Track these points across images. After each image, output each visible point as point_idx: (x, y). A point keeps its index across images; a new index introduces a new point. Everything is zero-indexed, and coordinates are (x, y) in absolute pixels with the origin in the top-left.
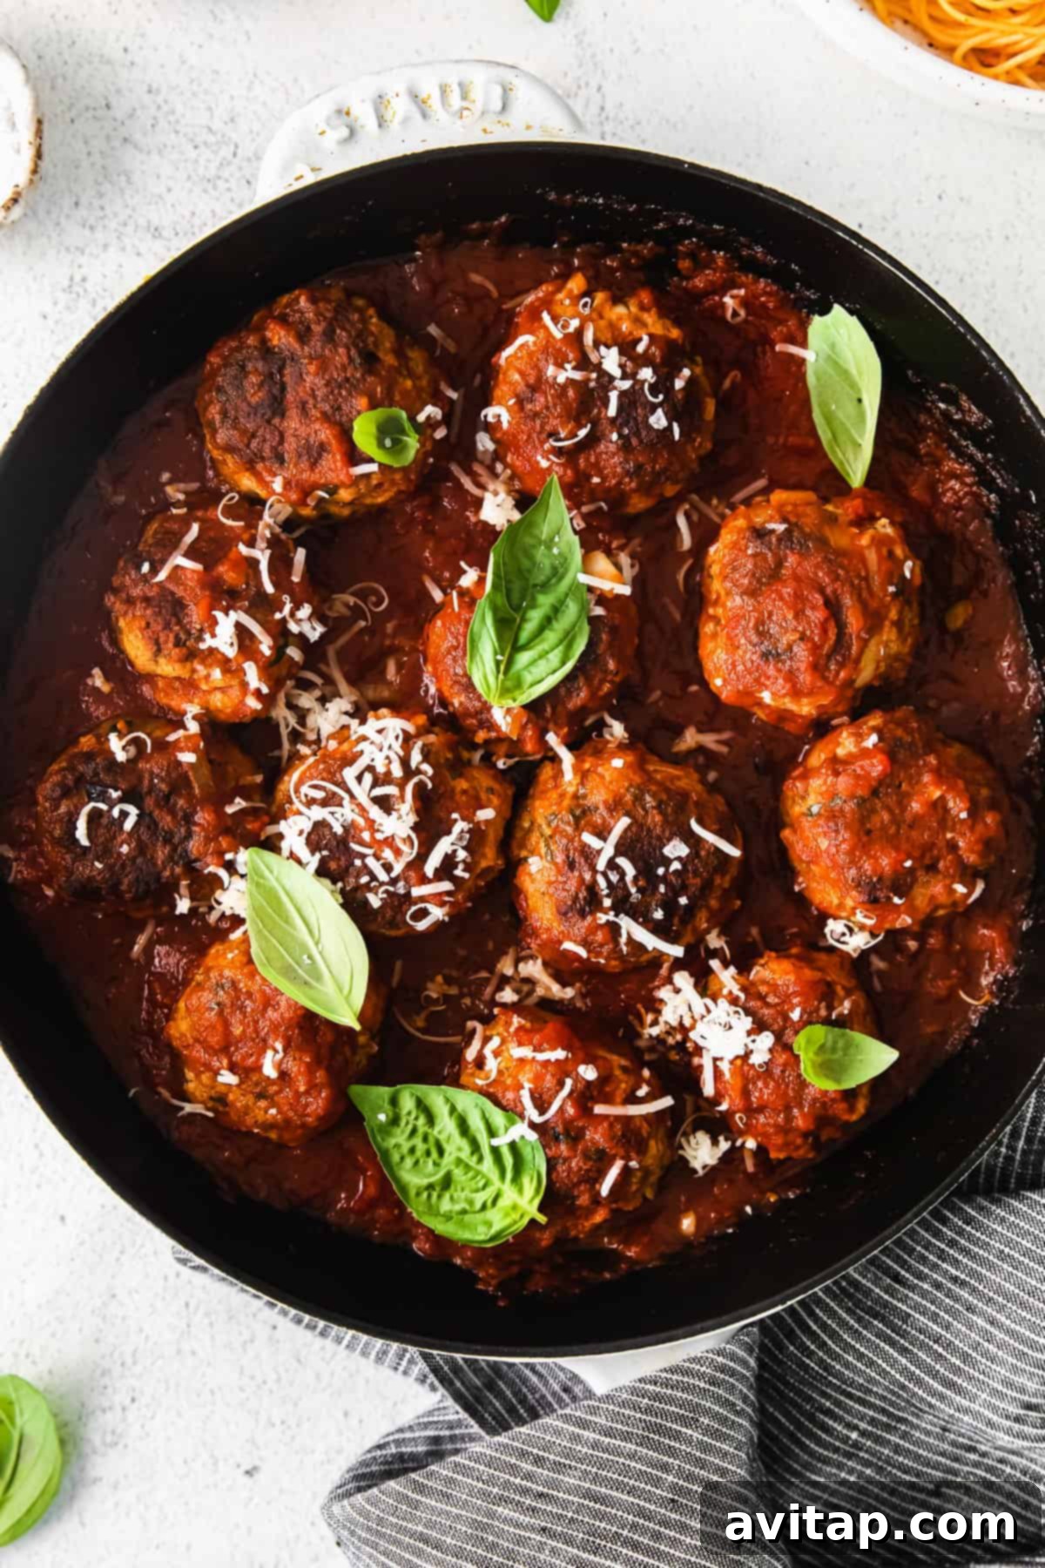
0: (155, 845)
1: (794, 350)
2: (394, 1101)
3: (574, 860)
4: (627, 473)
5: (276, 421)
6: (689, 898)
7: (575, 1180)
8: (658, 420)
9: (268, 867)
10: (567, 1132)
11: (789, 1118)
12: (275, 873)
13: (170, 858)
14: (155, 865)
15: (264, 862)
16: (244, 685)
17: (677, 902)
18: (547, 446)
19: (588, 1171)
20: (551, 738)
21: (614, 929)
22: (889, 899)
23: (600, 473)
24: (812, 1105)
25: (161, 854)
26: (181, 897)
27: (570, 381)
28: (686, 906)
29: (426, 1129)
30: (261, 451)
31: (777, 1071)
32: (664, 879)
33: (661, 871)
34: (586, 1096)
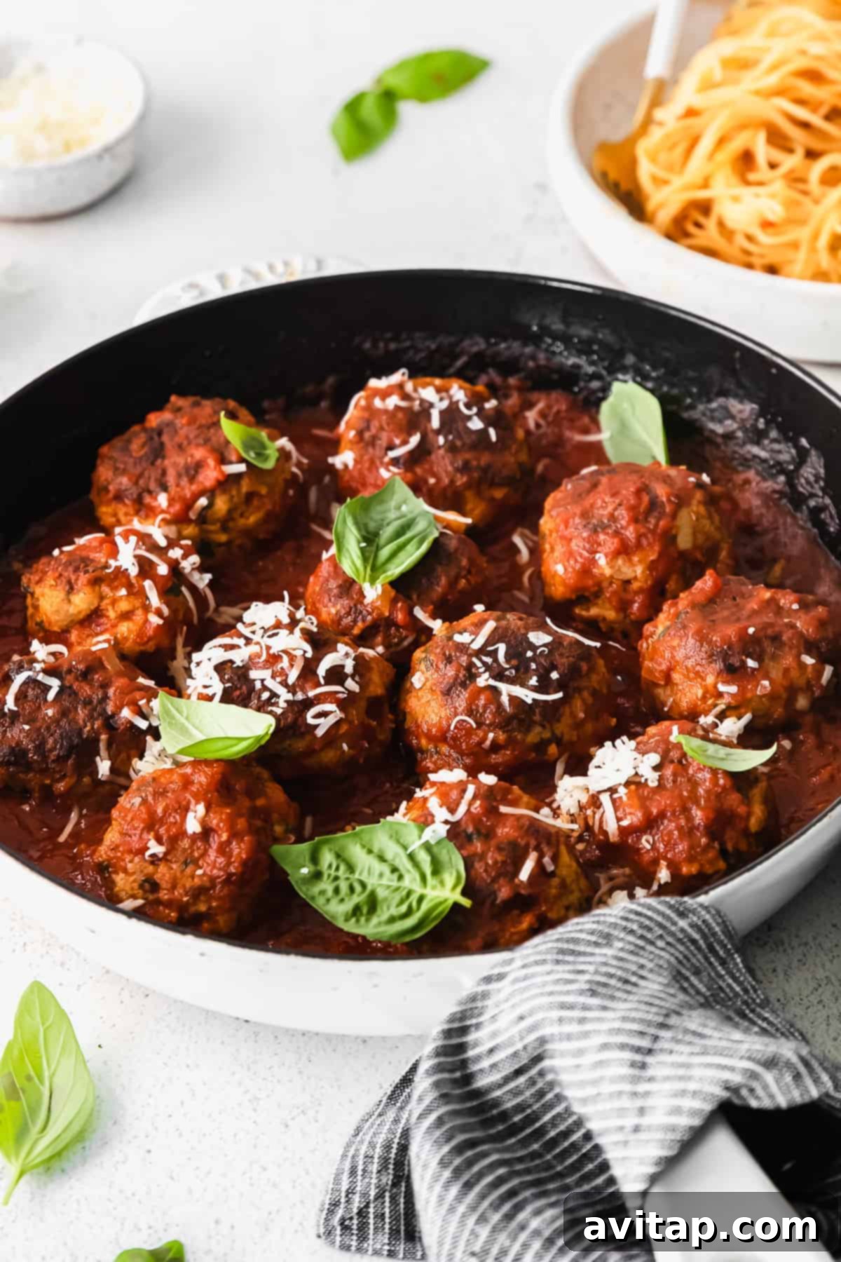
0: (76, 709)
1: (592, 438)
2: (315, 859)
3: (450, 656)
4: (457, 470)
5: (159, 462)
6: (559, 673)
7: (493, 874)
8: (476, 424)
9: (177, 710)
10: (478, 831)
11: (690, 819)
12: (185, 714)
13: (91, 718)
14: (77, 723)
15: (174, 707)
16: (146, 608)
17: (550, 679)
18: (386, 459)
19: (504, 862)
20: (419, 613)
21: (495, 691)
22: (744, 664)
23: (434, 475)
24: (708, 800)
25: (81, 713)
26: (102, 760)
27: (397, 408)
28: (557, 680)
29: (347, 875)
30: (147, 485)
31: (669, 785)
32: (533, 659)
33: (529, 654)
34: (490, 798)
